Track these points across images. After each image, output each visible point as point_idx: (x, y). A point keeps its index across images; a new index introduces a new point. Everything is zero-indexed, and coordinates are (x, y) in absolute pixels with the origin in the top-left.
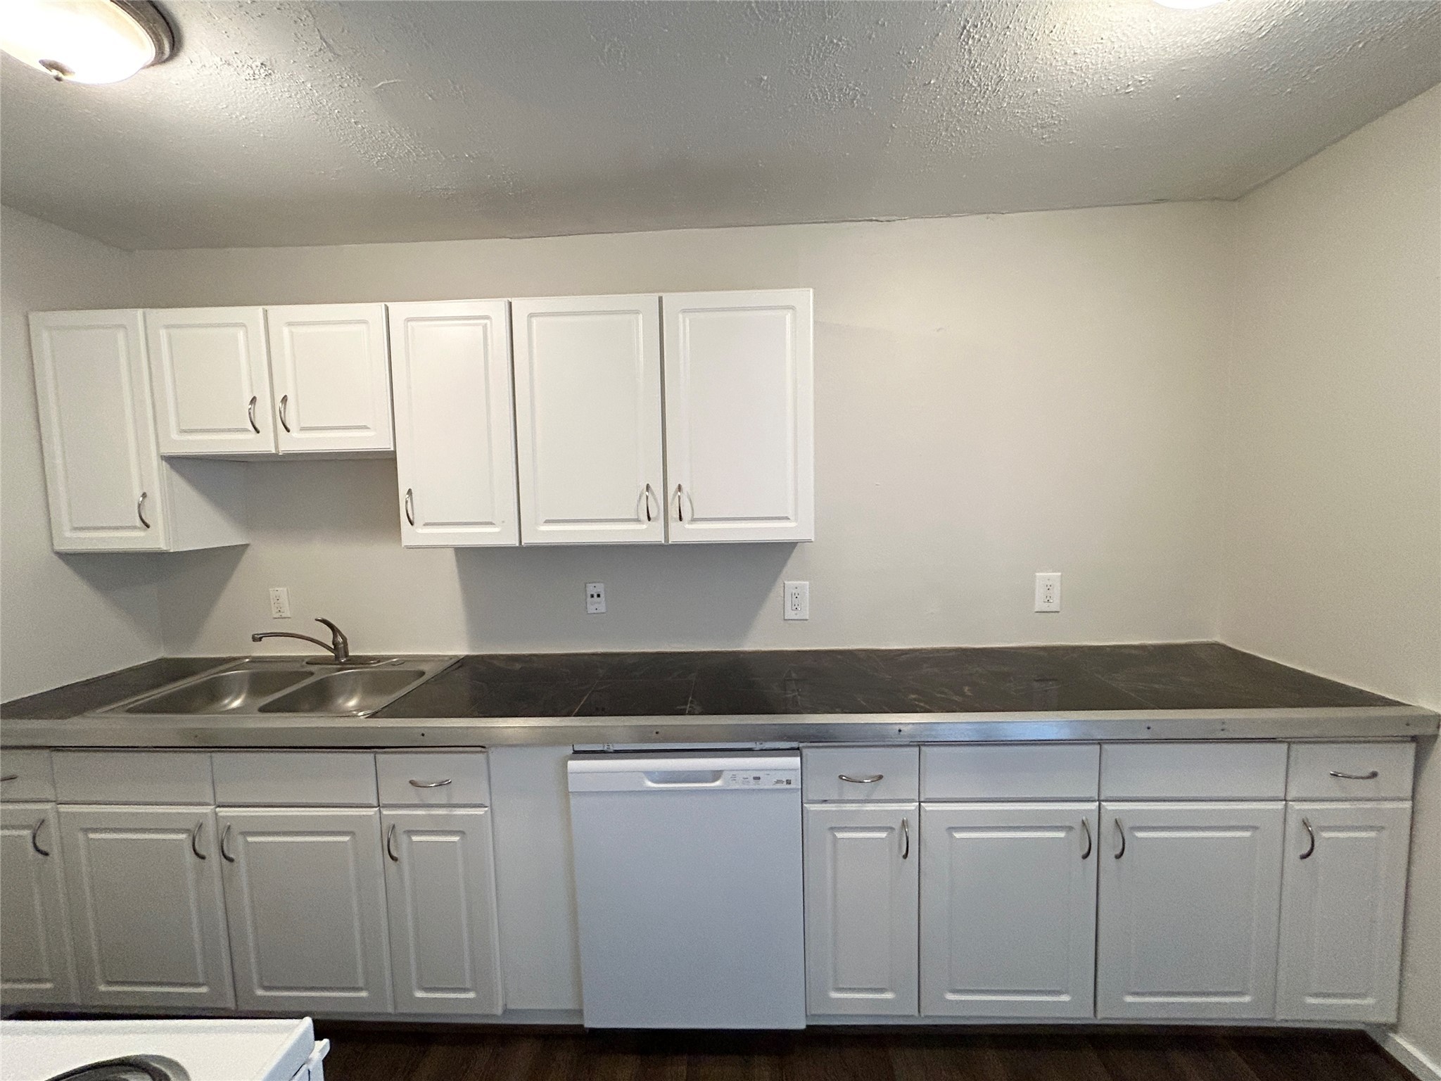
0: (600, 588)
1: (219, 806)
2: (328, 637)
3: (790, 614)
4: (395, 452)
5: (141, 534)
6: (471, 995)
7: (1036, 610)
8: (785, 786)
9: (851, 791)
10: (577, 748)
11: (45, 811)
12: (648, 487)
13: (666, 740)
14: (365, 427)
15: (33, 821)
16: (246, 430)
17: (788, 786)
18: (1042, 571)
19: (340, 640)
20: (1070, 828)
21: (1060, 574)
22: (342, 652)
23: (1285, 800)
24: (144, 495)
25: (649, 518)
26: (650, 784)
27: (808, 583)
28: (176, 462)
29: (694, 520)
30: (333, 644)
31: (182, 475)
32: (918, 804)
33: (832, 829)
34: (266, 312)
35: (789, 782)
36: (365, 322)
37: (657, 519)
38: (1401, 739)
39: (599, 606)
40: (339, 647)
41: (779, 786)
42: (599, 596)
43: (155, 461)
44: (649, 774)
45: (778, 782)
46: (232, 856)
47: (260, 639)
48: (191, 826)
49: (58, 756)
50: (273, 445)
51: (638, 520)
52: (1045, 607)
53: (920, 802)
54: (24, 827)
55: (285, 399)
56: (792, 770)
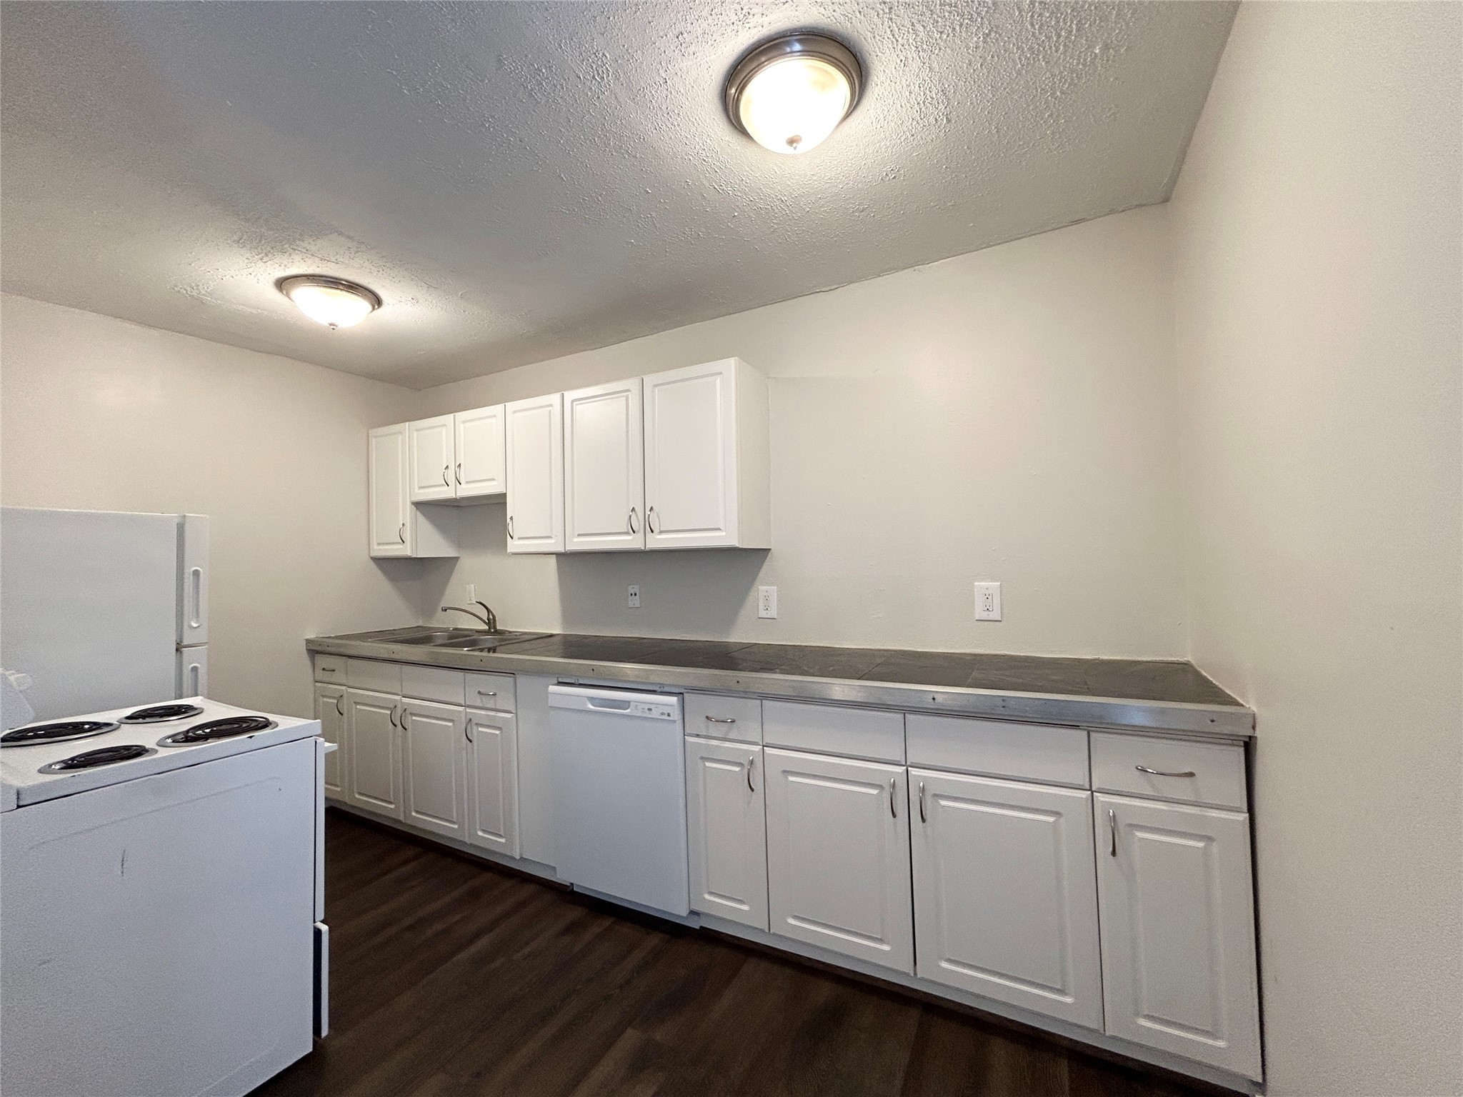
0: (636, 589)
1: (403, 697)
2: (484, 615)
3: (763, 614)
4: (506, 494)
5: (401, 546)
6: (503, 840)
7: (977, 618)
8: (666, 717)
9: (715, 730)
10: (560, 680)
11: (342, 690)
12: (633, 509)
13: (605, 679)
14: (493, 480)
15: (337, 695)
16: (444, 485)
17: (669, 718)
18: (983, 580)
19: (491, 617)
20: (880, 787)
21: (999, 584)
22: (492, 626)
23: (1090, 790)
24: (403, 525)
25: (634, 532)
26: (591, 707)
27: (775, 587)
28: (419, 505)
29: (661, 532)
30: (488, 619)
31: (424, 514)
32: (761, 747)
33: (702, 758)
34: (454, 416)
35: (669, 715)
36: (495, 416)
37: (638, 532)
38: (1230, 742)
39: (635, 602)
40: (491, 622)
41: (663, 717)
42: (635, 595)
43: (408, 504)
44: (591, 699)
45: (662, 714)
46: (406, 727)
47: (446, 610)
48: (392, 706)
49: (350, 661)
50: (454, 494)
51: (627, 533)
52: (985, 615)
53: (764, 746)
54: (334, 698)
55: (460, 465)
56: (669, 705)
